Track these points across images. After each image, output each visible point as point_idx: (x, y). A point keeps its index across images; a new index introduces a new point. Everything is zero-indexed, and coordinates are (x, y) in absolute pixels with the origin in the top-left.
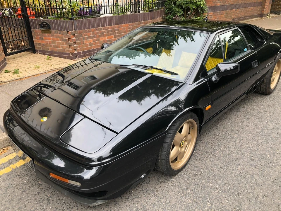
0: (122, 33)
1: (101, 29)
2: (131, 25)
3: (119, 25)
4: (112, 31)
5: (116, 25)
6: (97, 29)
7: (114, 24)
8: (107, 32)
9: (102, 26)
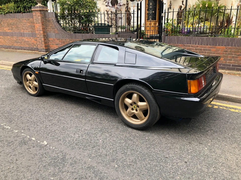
0: (214, 54)
1: (189, 46)
2: (229, 49)
3: (212, 46)
4: (201, 50)
5: (207, 45)
6: (185, 45)
7: (204, 44)
8: (195, 50)
9: (190, 44)
